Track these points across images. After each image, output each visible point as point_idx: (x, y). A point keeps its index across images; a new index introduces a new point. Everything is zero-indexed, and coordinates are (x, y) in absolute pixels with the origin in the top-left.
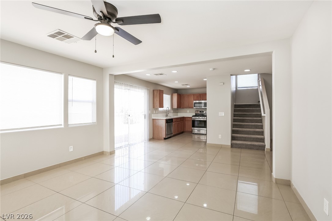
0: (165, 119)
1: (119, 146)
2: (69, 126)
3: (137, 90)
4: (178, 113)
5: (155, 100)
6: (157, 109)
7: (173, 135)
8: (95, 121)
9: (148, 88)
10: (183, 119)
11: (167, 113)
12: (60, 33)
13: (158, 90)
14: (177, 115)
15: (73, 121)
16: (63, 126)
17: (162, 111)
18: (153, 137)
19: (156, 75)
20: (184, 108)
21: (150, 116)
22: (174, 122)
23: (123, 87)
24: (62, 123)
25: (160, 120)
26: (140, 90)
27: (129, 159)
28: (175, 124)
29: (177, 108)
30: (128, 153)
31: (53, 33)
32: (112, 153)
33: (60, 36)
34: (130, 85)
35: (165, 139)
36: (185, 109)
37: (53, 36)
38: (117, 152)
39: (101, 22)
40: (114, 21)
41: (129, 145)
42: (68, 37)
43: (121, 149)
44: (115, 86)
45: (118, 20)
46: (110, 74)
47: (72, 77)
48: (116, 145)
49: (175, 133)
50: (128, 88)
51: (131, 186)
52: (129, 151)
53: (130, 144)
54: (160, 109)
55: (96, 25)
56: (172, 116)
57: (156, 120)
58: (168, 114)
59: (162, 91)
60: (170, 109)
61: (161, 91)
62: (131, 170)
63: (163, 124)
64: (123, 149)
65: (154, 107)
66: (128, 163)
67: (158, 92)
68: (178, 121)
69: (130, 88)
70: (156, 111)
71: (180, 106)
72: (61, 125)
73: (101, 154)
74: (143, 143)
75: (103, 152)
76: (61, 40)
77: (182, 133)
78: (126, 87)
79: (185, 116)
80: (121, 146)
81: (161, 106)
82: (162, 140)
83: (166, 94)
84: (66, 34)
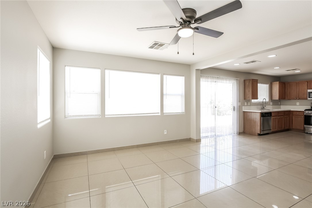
0: (260, 112)
1: (205, 136)
2: (165, 114)
3: (225, 81)
4: (280, 105)
5: (247, 91)
6: (249, 101)
7: (271, 131)
8: (184, 111)
9: (237, 79)
10: (289, 113)
11: (263, 105)
12: (155, 44)
13: (250, 80)
14: (280, 108)
15: (166, 110)
16: (160, 114)
17: (256, 103)
18: (244, 131)
19: (247, 63)
20: (290, 99)
21: (240, 108)
22: (273, 116)
23: (209, 80)
24: (160, 112)
25: (253, 113)
26: (228, 81)
27: (215, 150)
28: (276, 118)
29: (279, 99)
30: (214, 143)
31: (151, 45)
32: (198, 141)
33: (156, 46)
34: (217, 77)
35: (259, 135)
36: (293, 101)
37: (152, 47)
38: (203, 141)
39: (182, 26)
40: (193, 22)
41: (216, 137)
42: (161, 45)
43: (207, 139)
44: (201, 79)
45: (196, 21)
46: (196, 69)
47: (166, 76)
48: (202, 135)
49: (276, 130)
50: (215, 80)
51: (217, 178)
52: (216, 142)
53: (216, 135)
54: (253, 101)
55: (178, 31)
56: (270, 108)
57: (248, 113)
58: (264, 107)
59: (256, 81)
60: (267, 100)
61: (254, 81)
62: (217, 162)
63: (257, 117)
64: (208, 139)
65: (245, 99)
66: (214, 152)
67: (251, 82)
68: (279, 115)
69: (216, 80)
70: (247, 103)
71: (284, 96)
72: (159, 113)
73: (189, 140)
74: (231, 136)
75: (190, 138)
76: (157, 48)
77: (288, 130)
78: (212, 80)
79: (292, 110)
80: (207, 135)
81: (255, 96)
82: (255, 135)
83: (261, 83)
84: (160, 43)
